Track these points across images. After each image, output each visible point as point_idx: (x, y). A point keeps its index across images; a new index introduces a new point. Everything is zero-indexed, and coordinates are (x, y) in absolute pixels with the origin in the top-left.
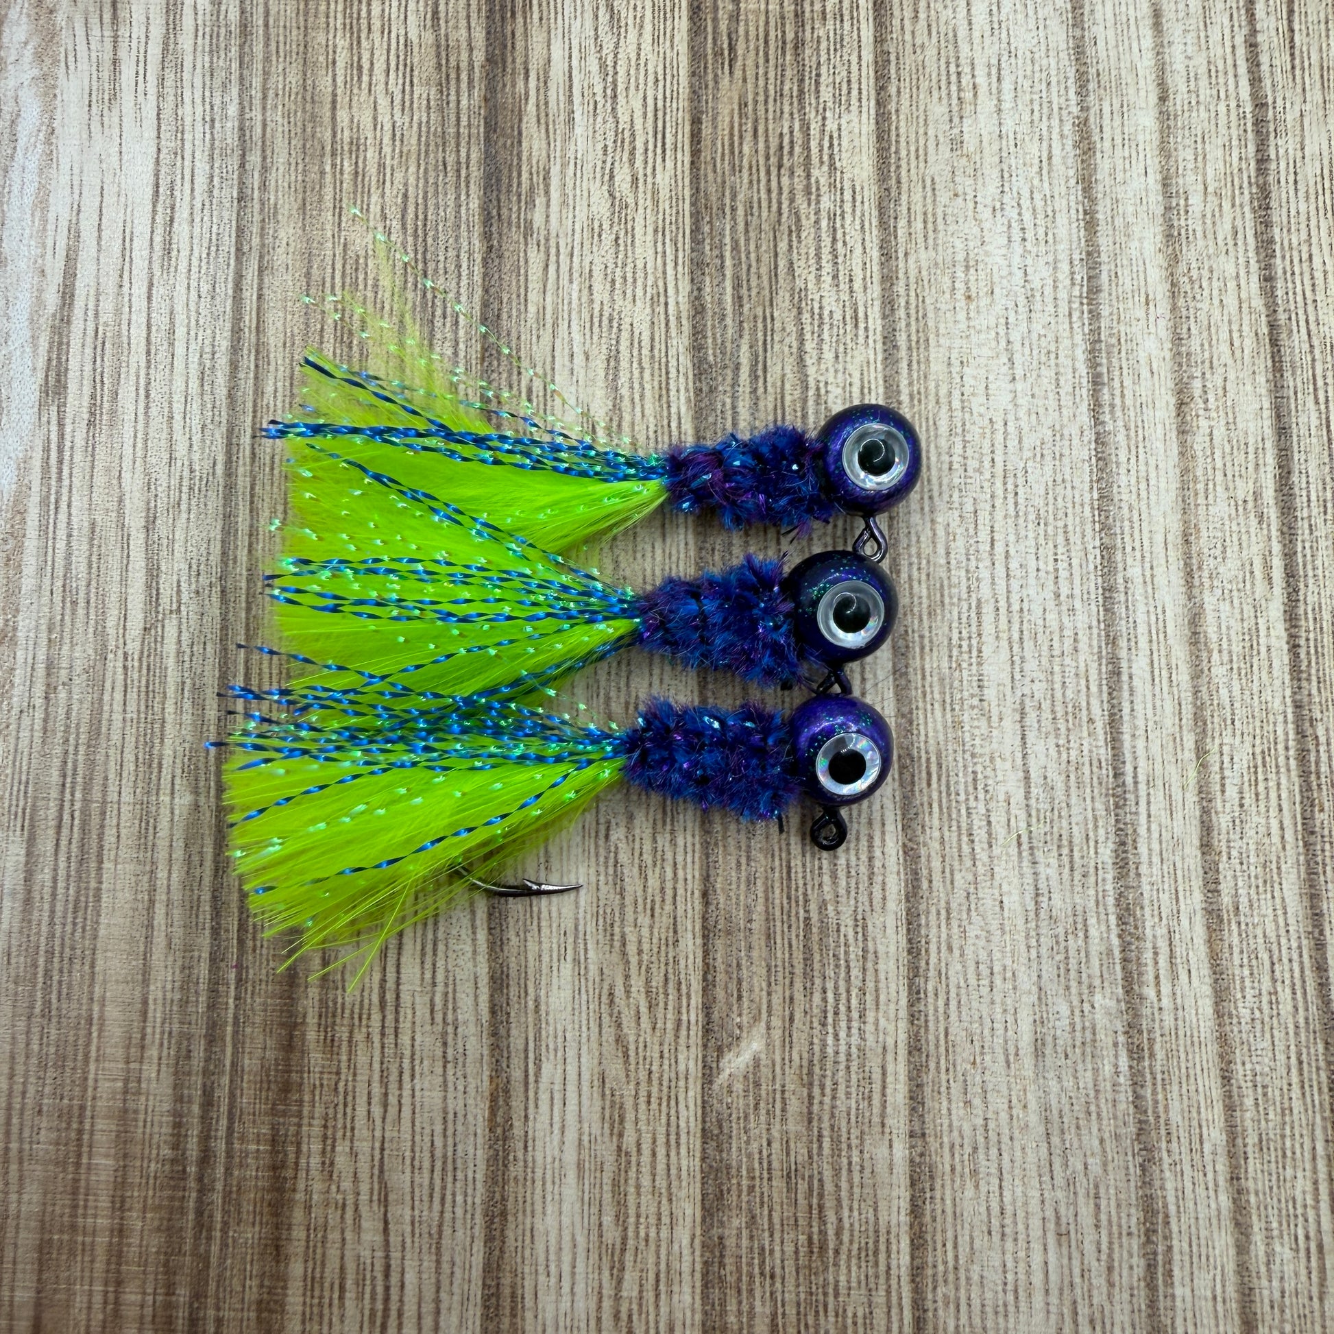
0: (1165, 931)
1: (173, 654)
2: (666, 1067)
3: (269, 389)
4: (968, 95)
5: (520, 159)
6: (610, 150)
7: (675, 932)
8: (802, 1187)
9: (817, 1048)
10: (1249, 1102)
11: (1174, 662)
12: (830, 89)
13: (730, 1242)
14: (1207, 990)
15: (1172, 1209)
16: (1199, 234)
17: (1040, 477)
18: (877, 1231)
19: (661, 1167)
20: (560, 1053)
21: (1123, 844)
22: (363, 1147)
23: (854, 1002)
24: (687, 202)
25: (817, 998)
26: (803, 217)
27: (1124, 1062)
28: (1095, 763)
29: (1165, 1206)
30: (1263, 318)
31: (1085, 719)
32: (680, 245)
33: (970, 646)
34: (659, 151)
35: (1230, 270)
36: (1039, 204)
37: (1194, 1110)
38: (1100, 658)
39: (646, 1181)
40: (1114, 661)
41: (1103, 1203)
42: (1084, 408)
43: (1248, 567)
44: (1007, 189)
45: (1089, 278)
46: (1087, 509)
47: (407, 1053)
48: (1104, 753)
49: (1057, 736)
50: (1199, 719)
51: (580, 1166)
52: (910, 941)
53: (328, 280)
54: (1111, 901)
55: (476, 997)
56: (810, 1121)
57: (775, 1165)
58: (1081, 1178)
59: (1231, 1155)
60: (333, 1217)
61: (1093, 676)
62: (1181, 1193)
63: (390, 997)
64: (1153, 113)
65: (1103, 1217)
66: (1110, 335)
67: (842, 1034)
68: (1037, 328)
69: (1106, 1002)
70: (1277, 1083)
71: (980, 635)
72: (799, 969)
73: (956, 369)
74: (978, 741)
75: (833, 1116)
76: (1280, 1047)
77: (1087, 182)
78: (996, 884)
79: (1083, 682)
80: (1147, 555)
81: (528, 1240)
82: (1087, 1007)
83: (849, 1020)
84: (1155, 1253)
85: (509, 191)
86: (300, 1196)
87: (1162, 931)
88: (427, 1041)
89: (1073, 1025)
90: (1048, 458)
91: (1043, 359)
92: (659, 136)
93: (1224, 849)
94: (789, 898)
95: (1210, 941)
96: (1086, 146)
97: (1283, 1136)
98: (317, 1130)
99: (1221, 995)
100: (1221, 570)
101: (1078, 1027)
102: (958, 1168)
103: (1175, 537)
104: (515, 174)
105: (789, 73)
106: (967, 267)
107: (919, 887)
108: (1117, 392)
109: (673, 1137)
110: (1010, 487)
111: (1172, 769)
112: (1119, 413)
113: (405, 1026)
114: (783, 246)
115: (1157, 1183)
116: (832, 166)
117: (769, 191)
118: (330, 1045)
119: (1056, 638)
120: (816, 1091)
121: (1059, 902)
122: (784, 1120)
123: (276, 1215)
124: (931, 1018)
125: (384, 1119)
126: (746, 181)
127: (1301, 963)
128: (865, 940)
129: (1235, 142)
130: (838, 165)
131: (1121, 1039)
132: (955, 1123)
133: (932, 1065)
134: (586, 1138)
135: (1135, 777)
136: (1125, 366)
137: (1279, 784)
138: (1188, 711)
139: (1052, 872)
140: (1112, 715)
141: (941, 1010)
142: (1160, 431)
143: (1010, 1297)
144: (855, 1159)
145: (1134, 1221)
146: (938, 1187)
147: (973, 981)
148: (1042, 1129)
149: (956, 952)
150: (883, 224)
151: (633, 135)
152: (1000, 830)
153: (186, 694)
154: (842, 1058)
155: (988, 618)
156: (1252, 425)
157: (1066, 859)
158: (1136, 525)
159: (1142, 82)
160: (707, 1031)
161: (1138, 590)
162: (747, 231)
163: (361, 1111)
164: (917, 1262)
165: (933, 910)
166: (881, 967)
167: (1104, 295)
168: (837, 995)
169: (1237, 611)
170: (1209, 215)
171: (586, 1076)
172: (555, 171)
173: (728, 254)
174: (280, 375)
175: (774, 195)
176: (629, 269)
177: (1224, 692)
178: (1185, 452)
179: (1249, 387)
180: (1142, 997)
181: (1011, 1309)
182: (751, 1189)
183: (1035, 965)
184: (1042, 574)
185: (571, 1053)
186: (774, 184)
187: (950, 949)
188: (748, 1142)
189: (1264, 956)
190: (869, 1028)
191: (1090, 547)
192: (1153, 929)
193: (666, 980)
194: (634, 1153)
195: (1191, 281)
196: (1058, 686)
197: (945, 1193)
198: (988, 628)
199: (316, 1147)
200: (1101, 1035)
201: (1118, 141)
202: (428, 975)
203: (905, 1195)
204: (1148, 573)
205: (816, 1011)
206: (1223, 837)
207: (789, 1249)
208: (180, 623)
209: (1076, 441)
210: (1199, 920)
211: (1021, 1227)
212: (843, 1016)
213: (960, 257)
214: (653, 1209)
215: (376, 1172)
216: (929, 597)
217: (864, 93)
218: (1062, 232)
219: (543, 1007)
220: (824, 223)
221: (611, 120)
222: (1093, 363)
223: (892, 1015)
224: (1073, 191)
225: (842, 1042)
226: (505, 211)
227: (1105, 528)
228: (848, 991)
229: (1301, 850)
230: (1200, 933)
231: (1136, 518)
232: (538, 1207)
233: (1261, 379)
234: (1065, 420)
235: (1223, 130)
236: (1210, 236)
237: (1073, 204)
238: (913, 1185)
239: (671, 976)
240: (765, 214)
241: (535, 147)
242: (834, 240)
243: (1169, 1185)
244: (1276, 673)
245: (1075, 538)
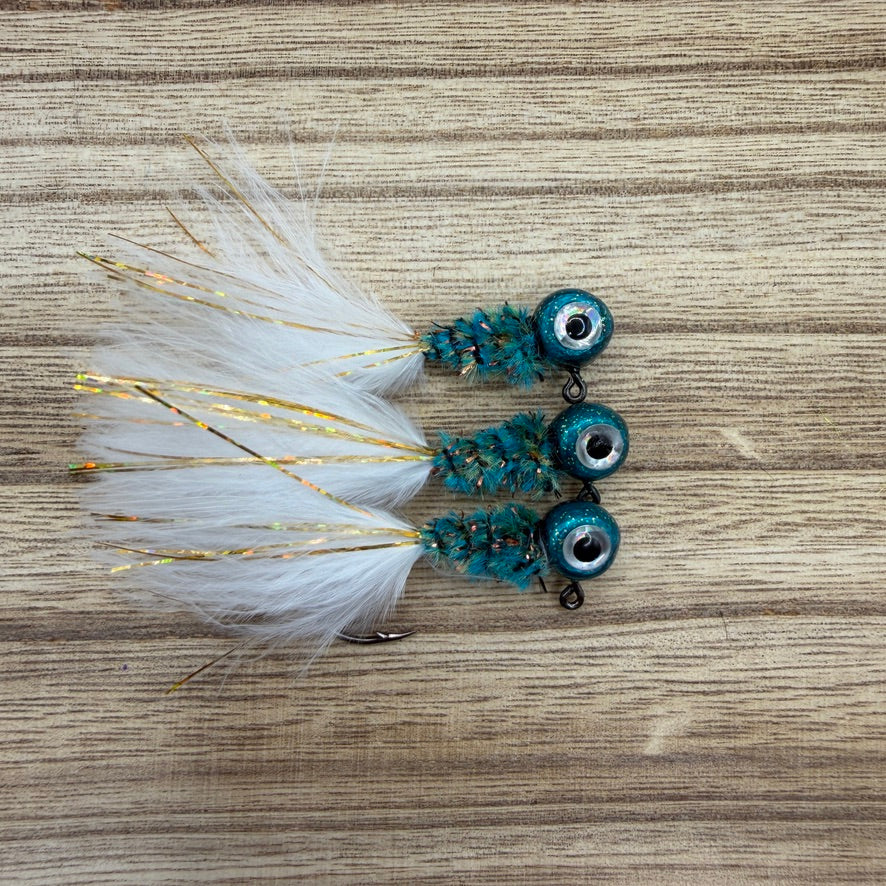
0: (651, 165)
1: (478, 862)
2: (752, 494)
3: (278, 800)
4: (62, 279)
5: (102, 612)
7: (663, 489)
8: (823, 403)
9: (736, 393)
10: (755, 119)
11: (474, 152)
12: (54, 379)
13: (861, 451)
14: (687, 140)
15: (822, 169)
16: (173, 121)
17: (347, 237)
18: (848, 355)
19: (817, 497)
20: (746, 567)
21: (596, 189)
22: (812, 703)
23: (705, 368)
25: (702, 393)
27: (734, 195)
28: (543, 206)
29: (820, 173)
30: (235, 81)
31: (514, 212)
33: (465, 287)
35: (199, 101)
36: (147, 231)
37: (762, 153)
38: (472, 200)
39: (826, 507)
40: (474, 191)
41: (821, 211)
43: (409, 101)
46: (369, 205)
47: (751, 674)
48: (536, 200)
49: (526, 230)
50: (514, 136)
51: (817, 552)
52: (664, 331)
53: (194, 758)
54: (633, 199)
55: (711, 627)
56: (782, 398)
57: (810, 421)
58: (806, 225)
59: (788, 131)
60: (862, 721)
61: (485, 205)
62: (813, 164)
63: (714, 688)
64: (80, 149)
65: (830, 211)
67: (726, 376)
69: (697, 205)
70: (742, 101)
71: (457, 281)
72: (685, 405)
74: (530, 284)
75: (778, 383)
76: (720, 98)
77: (132, 197)
78: (624, 273)
79: (489, 212)
80: (401, 166)
81: (867, 586)
82: (701, 217)
83: (716, 372)
84: (849, 181)
85: (127, 620)
86: (848, 746)
87: (652, 167)
88: (741, 660)
89: (713, 226)
90: (333, 230)
93: (598, 125)
94: (638, 412)
95: (656, 137)
96: (105, 197)
97: (774, 99)
98: (806, 736)
99: (690, 132)
100: (411, 118)
101: (715, 223)
102: (805, 302)
103: (390, 147)
104: (114, 616)
105: (40, 410)
107: (628, 325)
108: (286, 182)
109: (798, 489)
110: (354, 257)
111: (546, 156)
112: (302, 181)
113: (733, 676)
115: (808, 178)
118: (748, 729)
120: (762, 394)
121: (635, 232)
122: (782, 415)
123: (861, 760)
124: (713, 318)
125: (794, 688)
127: (668, 81)
128: (664, 361)
129: (105, 93)
131: (720, 196)
132: (778, 303)
133: (743, 318)
134: (800, 548)
135: (552, 180)
137: (555, 89)
138: (507, 144)
139: (615, 236)
140: (511, 194)
141: (708, 311)
142: (315, 154)
143: (881, 271)
144: (804, 368)
145: (831, 193)
146: (817, 315)
147: (688, 290)
148: (779, 248)
149: (670, 300)
151: (85, 526)
152: (590, 270)
153: (508, 850)
154: (741, 376)
155: (446, 275)
156: (311, 93)
157: (607, 227)
158: (381, 173)
159: (57, 155)
160: (728, 467)
161: (426, 173)
163: (790, 705)
164: (864, 329)
165: (643, 315)
166: (681, 350)
168: (701, 380)
169: (439, 109)
170: (160, 114)
171: (759, 549)
172: (111, 585)
174: (267, 792)
177: (494, 120)
178: (329, 138)
179: (284, 94)
180: (694, 182)
182: (826, 437)
183: (675, 250)
184: (414, 237)
185: (746, 559)
187: (668, 304)
188: (797, 439)
189: (664, 104)
190: (721, 358)
191: (396, 204)
192: (651, 173)
193: (695, 495)
194: (808, 515)
195: (207, 128)
196: (491, 229)
197: (818, 311)
198: (452, 275)
199: (815, 736)
200: (718, 209)
201: (101, 174)
202: (699, 661)
203: (823, 337)
204: (414, 166)
205: (712, 394)
206: (590, 125)
207: (862, 412)
208: (457, 858)
209: (321, 211)
210: (643, 143)
211: (839, 263)
212: (714, 376)
214: (842, 502)
215: (830, 693)
216: (431, 315)
217: (58, 354)
219: (717, 580)
221: (73, 543)
223: (711, 343)
224: (138, 207)
225: (730, 376)
226: (144, 623)
227: (382, 193)
228: (698, 372)
229: (596, 77)
230: (651, 143)
231: (376, 173)
232: (846, 579)
233: (278, 85)
235: (95, 101)
236: (174, 114)
237: (148, 208)
238: (818, 332)
239: (692, 492)
241: (93, 601)
243: (808, 170)
244: (480, 86)
245: (390, 214)
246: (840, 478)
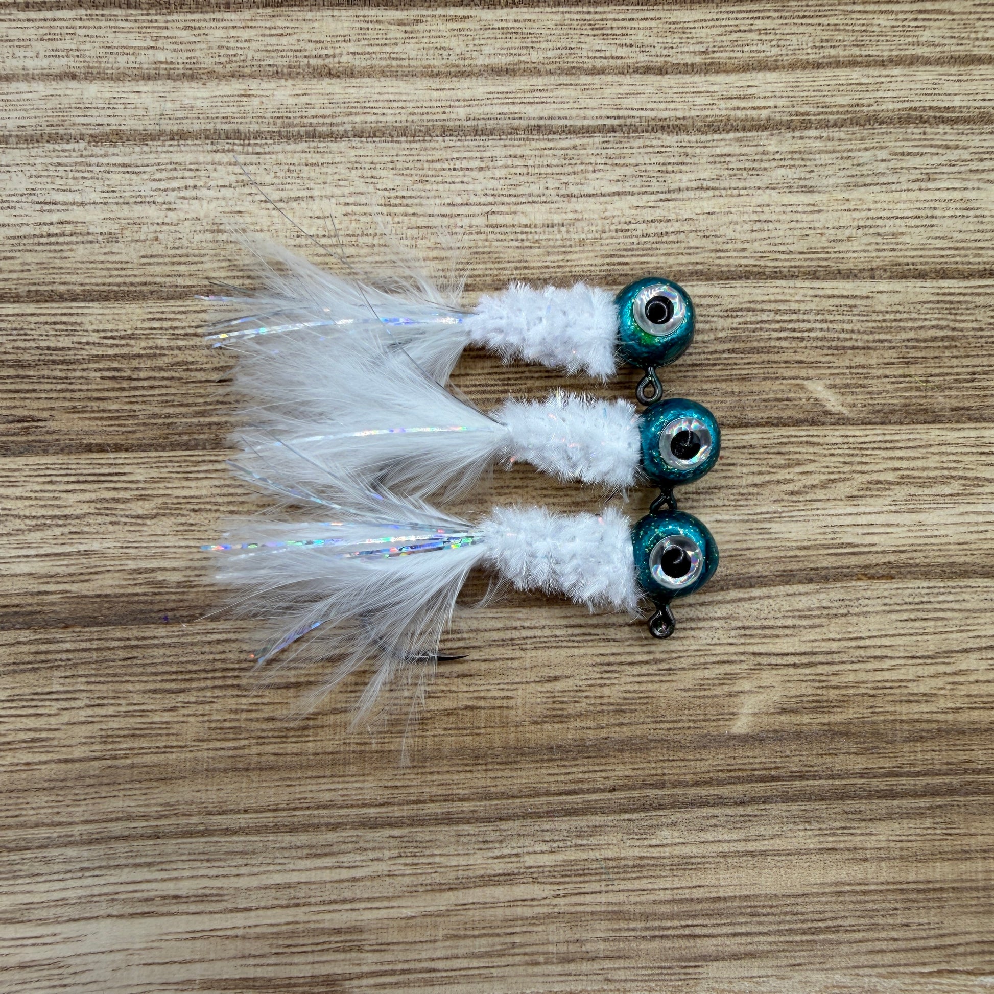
0: (722, 102)
1: (553, 857)
2: (840, 452)
3: (327, 796)
4: (69, 228)
5: (122, 595)
6: (114, 519)
7: (744, 447)
8: (914, 353)
9: (820, 344)
10: (833, 52)
11: (528, 88)
12: (61, 339)
13: (955, 403)
14: (760, 75)
15: (906, 105)
16: (190, 54)
17: (389, 179)
18: (938, 302)
19: (910, 453)
20: (836, 529)
21: (663, 127)
22: (911, 672)
23: (785, 317)
24: (162, 454)
25: (784, 344)
26: (175, 360)
27: (813, 133)
28: (605, 145)
29: (904, 109)
30: (260, 11)
31: (574, 152)
32: (200, 459)
33: (522, 233)
34: (115, 478)
35: (219, 33)
36: (164, 175)
37: (841, 88)
38: (528, 139)
39: (919, 464)
40: (530, 130)
41: (906, 150)
42: (334, 146)
43: (456, 33)
44: (151, 200)
45: (227, 138)
46: (414, 145)
47: (845, 643)
48: (598, 139)
49: (587, 171)
50: (571, 71)
51: (912, 511)
52: (740, 278)
53: (231, 753)
54: (703, 138)
55: (800, 594)
56: (869, 348)
57: (900, 372)
58: (891, 165)
59: (868, 65)
60: (963, 690)
61: (542, 145)
62: (896, 99)
63: (805, 659)
64: (85, 85)
65: (916, 150)
66: (275, 124)
67: (809, 326)
68: (268, 179)
69: (773, 143)
70: (819, 33)
71: (514, 226)
72: (765, 357)
73: (302, 241)
74: (594, 228)
75: (864, 332)
76: (795, 29)
77: (146, 138)
78: (695, 217)
79: (546, 152)
80: (448, 103)
81: (965, 547)
82: (777, 156)
83: (798, 321)
84: (935, 117)
85: (151, 603)
86: (950, 717)
87: (723, 104)
88: (834, 629)
89: (791, 167)
90: (375, 173)
91: (295, 175)
92: (102, 478)
93: (663, 59)
94: (715, 365)
95: (727, 72)
96: (116, 137)
97: (853, 31)
98: (905, 708)
99: (763, 66)
100: (458, 51)
101: (792, 163)
102: (892, 246)
103: (435, 83)
104: (136, 598)
105: (46, 373)
106: (219, 231)
107: (702, 271)
108: (321, 120)
109: (888, 445)
110: (398, 201)
111: (607, 92)
112: (339, 120)
113: (825, 647)
114: (200, 376)
115: (891, 114)
116: (130, 337)
117: (152, 387)
118: (843, 702)
119: (513, 170)
120: (848, 344)
121: (707, 173)
122: (870, 367)
123: (964, 732)
124: (793, 264)
125: (892, 658)
126: (144, 407)
127: (738, 12)
128: (741, 310)
129: (112, 24)
130: (129, 332)
131: (797, 134)
132: (863, 248)
133: (825, 263)
134: (893, 508)
135: (615, 118)
136: (298, 114)
137: (615, 20)
138: (564, 79)
139: (685, 177)
140: (569, 133)
141: (787, 257)
142: (352, 90)
143: (971, 213)
144: (892, 317)
145: (916, 130)
146: (905, 260)
147: (765, 235)
148: (863, 189)
149: (746, 245)
150: (182, 296)
151: (101, 500)
152: (658, 214)
153: (585, 842)
154: (825, 326)
155: (500, 219)
156: (346, 24)
157: (676, 168)
158: (426, 110)
159: (59, 92)
160: (813, 423)
161: (476, 111)
162: (188, 405)
163: (887, 675)
164: (955, 274)
165: (717, 261)
166: (759, 298)
167: (242, 128)
168: (782, 330)
169: (489, 41)
170: (175, 46)
171: (850, 510)
172: (132, 565)
173: (208, 420)
174: (314, 788)
175: (156, 383)
176: (220, 500)
177: (550, 54)
178: (367, 73)
179: (316, 25)
180: (768, 119)
181: (978, 213)
182: (918, 389)
183: (751, 192)
184: (465, 179)
185: (836, 521)
186: (146, 384)
187: (744, 250)
188: (887, 392)
189: (735, 36)
190: (803, 307)
191: (443, 144)
192: (722, 110)
193: (779, 453)
194: (901, 473)
195: (230, 62)
196: (549, 170)
197: (906, 256)
198: (508, 220)
199: (915, 708)
200: (795, 148)
201: (110, 112)
202: (787, 632)
203: (911, 283)
204: (462, 103)
205: (794, 345)
206: (654, 59)
207: (955, 362)
208: (528, 853)
209: (361, 152)
210: (712, 78)
211: (926, 205)
212: (796, 326)
213: (209, 236)
214: (937, 458)
215: (929, 661)
216: (485, 262)
217: (65, 311)
218: (189, 158)
219: (805, 544)
220: (181, 343)
221: (87, 520)
222: (298, 138)
223: (792, 291)
224: (153, 149)
225: (814, 326)
226: (171, 605)
227: (428, 132)
228: (778, 322)
229: (660, 7)
230: (721, 78)
231: (420, 110)
232: (944, 540)
233: (309, 15)
234: (343, 160)
235: (101, 32)
236: (192, 46)
237: (165, 149)
238: (906, 278)
239: (776, 450)
240: (173, 391)
241: (111, 582)
242: (195, 335)
243: (891, 106)
244: (534, 17)
245: (437, 155)
246: (934, 433)
